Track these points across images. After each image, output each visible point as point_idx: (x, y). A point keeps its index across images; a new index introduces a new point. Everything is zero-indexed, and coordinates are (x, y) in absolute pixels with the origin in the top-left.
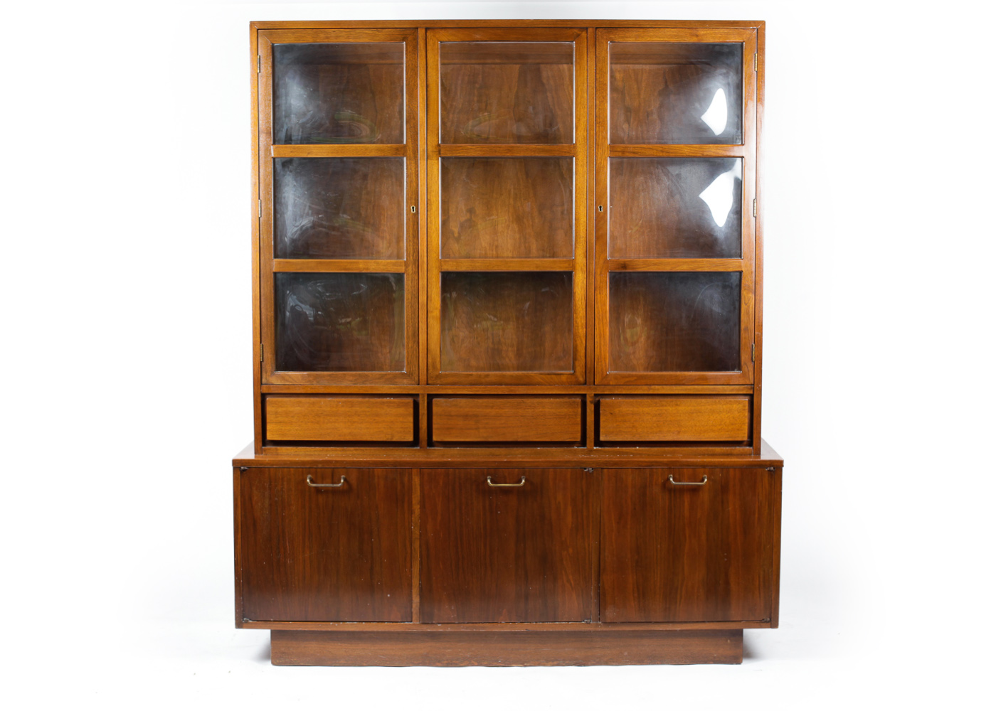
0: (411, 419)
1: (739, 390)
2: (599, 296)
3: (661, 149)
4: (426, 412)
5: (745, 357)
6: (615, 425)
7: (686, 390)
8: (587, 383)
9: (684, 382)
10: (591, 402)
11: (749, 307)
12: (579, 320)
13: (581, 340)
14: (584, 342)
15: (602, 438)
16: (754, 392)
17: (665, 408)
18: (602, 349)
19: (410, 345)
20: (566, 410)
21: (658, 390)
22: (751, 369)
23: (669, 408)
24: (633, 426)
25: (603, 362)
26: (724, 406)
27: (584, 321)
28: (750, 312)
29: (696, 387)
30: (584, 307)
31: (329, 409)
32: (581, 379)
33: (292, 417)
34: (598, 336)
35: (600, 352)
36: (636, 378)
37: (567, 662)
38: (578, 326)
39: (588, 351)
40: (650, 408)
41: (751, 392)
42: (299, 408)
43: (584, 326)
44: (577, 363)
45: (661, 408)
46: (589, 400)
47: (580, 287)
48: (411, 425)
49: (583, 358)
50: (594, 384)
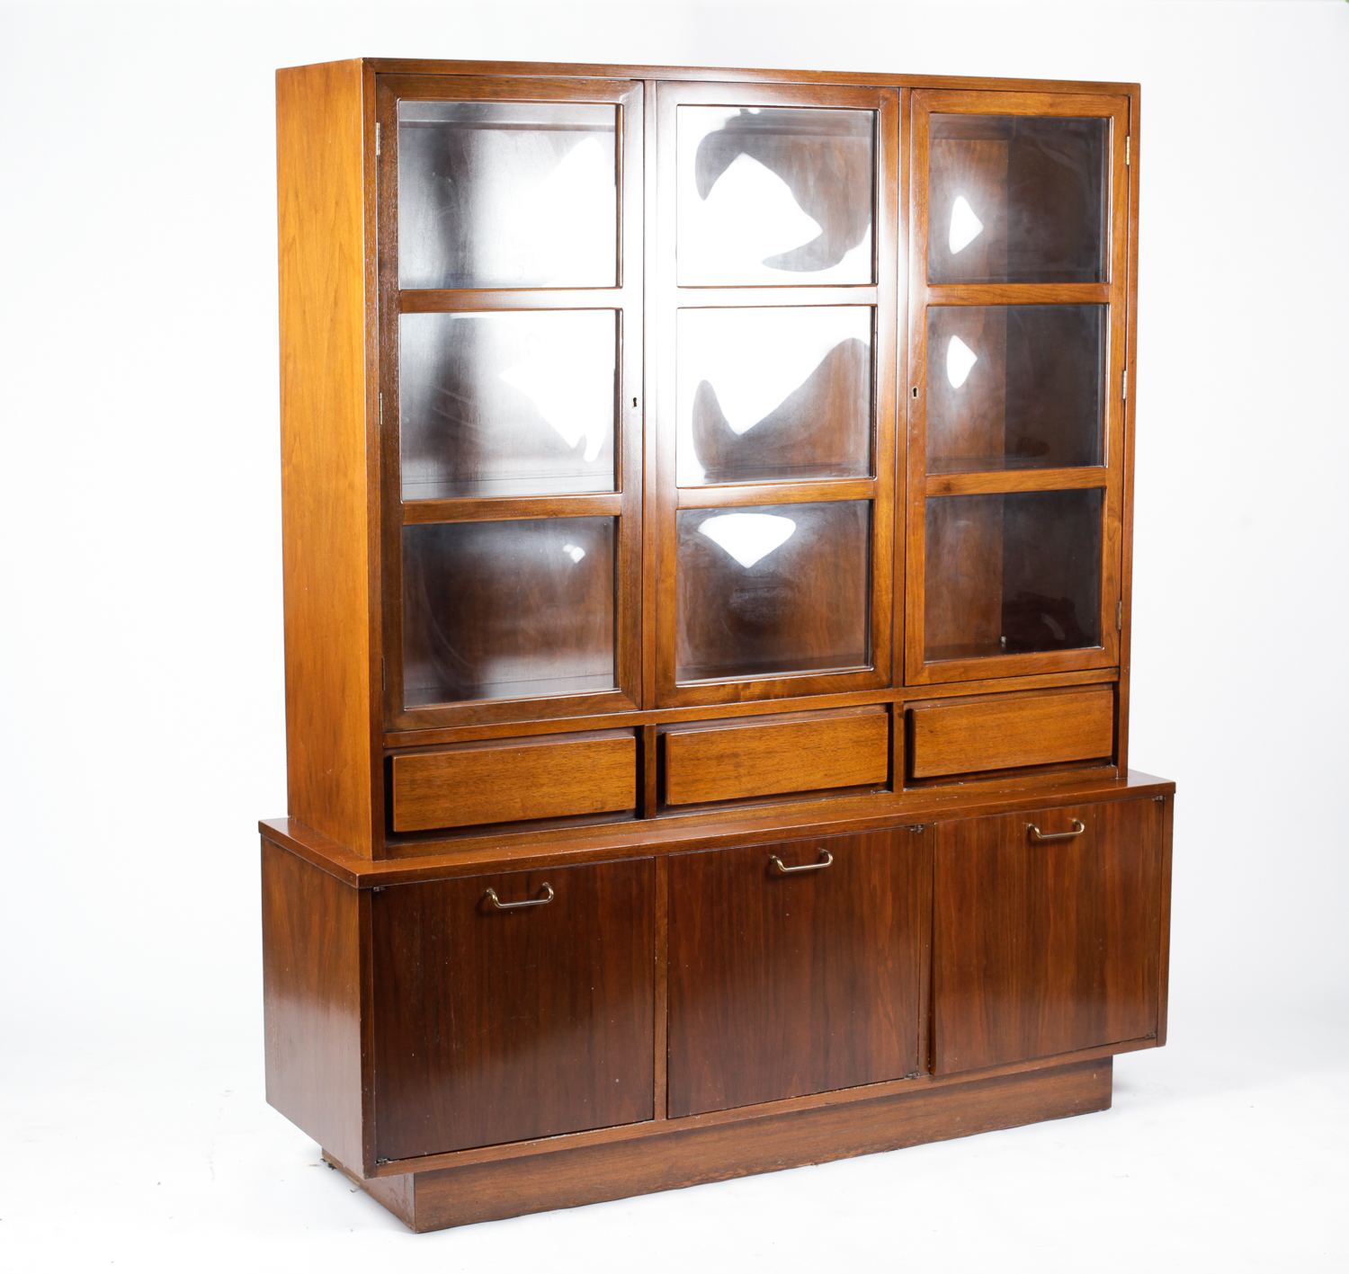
0: (633, 770)
1: (1099, 676)
2: (912, 537)
3: (1000, 292)
4: (654, 756)
5: (1106, 624)
6: (936, 750)
7: (1030, 683)
8: (894, 683)
9: (1028, 670)
10: (900, 715)
11: (1114, 544)
12: (882, 581)
13: (885, 613)
14: (889, 616)
15: (918, 774)
16: (1119, 678)
17: (1005, 715)
18: (916, 626)
19: (628, 642)
20: (867, 732)
21: (993, 686)
22: (1116, 642)
23: (1010, 714)
24: (961, 750)
25: (917, 648)
26: (1083, 704)
27: (889, 582)
28: (1116, 552)
29: (1044, 677)
30: (890, 558)
31: (500, 767)
32: (885, 678)
33: (439, 786)
34: (911, 606)
35: (914, 631)
36: (962, 670)
37: (876, 1147)
38: (880, 591)
39: (896, 630)
40: (985, 718)
41: (1115, 679)
42: (450, 769)
43: (890, 590)
44: (879, 653)
45: (999, 715)
46: (896, 712)
47: (884, 526)
48: (633, 781)
49: (888, 643)
50: (904, 685)
